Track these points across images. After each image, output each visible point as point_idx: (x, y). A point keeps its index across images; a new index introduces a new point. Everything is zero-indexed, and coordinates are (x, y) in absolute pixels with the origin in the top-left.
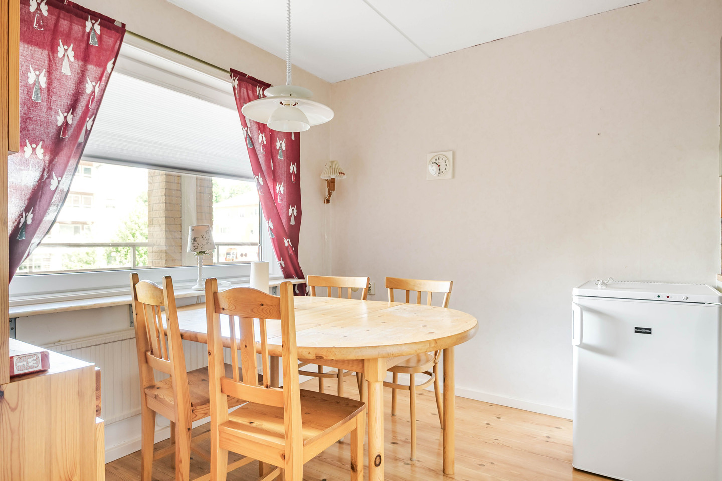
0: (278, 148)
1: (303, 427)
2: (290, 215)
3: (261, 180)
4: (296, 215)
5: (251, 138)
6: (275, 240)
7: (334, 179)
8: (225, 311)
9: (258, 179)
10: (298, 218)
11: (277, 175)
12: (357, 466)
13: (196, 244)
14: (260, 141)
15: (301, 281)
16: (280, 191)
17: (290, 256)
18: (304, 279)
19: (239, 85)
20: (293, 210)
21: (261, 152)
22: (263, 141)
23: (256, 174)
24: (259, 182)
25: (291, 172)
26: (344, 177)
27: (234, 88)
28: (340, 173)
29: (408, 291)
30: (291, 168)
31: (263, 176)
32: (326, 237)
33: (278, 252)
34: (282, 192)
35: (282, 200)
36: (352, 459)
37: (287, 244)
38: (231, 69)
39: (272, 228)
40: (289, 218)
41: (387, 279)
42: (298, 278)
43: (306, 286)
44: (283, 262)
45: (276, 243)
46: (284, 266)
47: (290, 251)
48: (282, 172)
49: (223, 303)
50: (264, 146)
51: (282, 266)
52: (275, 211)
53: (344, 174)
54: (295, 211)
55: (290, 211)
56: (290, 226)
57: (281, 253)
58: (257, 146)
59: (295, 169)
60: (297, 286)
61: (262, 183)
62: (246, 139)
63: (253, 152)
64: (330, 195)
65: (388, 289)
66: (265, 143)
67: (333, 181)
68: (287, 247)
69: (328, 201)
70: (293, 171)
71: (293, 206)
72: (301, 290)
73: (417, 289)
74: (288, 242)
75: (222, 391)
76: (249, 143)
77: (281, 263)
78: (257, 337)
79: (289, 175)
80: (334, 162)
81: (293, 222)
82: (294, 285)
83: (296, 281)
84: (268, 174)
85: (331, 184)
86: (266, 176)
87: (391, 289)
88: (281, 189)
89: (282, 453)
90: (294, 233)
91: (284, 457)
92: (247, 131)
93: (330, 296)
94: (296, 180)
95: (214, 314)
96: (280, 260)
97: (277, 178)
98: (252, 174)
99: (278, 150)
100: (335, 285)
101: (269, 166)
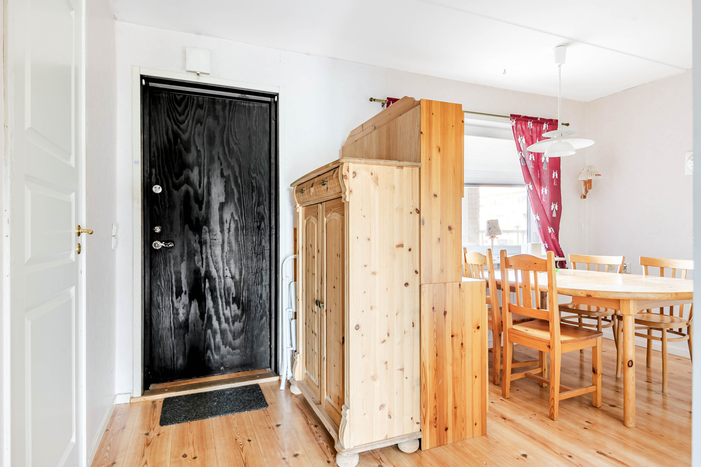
0: (543, 161)
1: (561, 334)
2: (552, 209)
3: (531, 186)
4: (557, 209)
5: (524, 159)
6: (541, 228)
7: (591, 180)
8: (512, 267)
9: (528, 186)
10: (559, 212)
11: (542, 181)
12: (597, 370)
13: (490, 231)
14: (530, 159)
15: (561, 259)
16: (544, 192)
17: (553, 240)
18: (564, 257)
19: (516, 124)
20: (555, 206)
21: (531, 167)
22: (532, 159)
23: (527, 182)
24: (529, 188)
25: (553, 177)
26: (600, 177)
27: (513, 127)
28: (596, 175)
29: (662, 268)
30: (554, 174)
31: (532, 183)
32: (583, 226)
33: (543, 238)
34: (546, 193)
35: (546, 199)
36: (593, 365)
37: (550, 231)
38: (511, 115)
39: (539, 219)
40: (552, 212)
41: (641, 258)
42: (559, 257)
43: (566, 263)
44: (546, 245)
45: (541, 230)
46: (547, 247)
47: (553, 237)
48: (545, 178)
49: (511, 263)
50: (533, 162)
51: (546, 247)
52: (541, 208)
53: (600, 175)
54: (556, 206)
55: (552, 207)
56: (553, 218)
57: (546, 237)
58: (528, 163)
59: (557, 175)
60: (558, 262)
61: (532, 189)
62: (520, 159)
63: (526, 168)
64: (587, 192)
65: (643, 266)
66: (534, 160)
67: (590, 181)
68: (550, 234)
69: (585, 197)
70: (555, 176)
71: (554, 203)
72: (562, 265)
73: (671, 267)
74: (552, 230)
75: (509, 311)
76: (523, 162)
77: (545, 246)
78: (532, 281)
79: (552, 180)
80: (590, 167)
81: (554, 215)
82: (556, 262)
83: (558, 259)
84: (536, 182)
85: (588, 184)
86: (535, 183)
87: (646, 266)
88: (545, 191)
89: (548, 344)
90: (555, 223)
91: (549, 347)
92: (521, 154)
93: (588, 270)
94: (557, 183)
95: (505, 269)
96: (544, 243)
97: (542, 184)
98: (524, 183)
99: (543, 163)
100: (593, 262)
101: (536, 176)
